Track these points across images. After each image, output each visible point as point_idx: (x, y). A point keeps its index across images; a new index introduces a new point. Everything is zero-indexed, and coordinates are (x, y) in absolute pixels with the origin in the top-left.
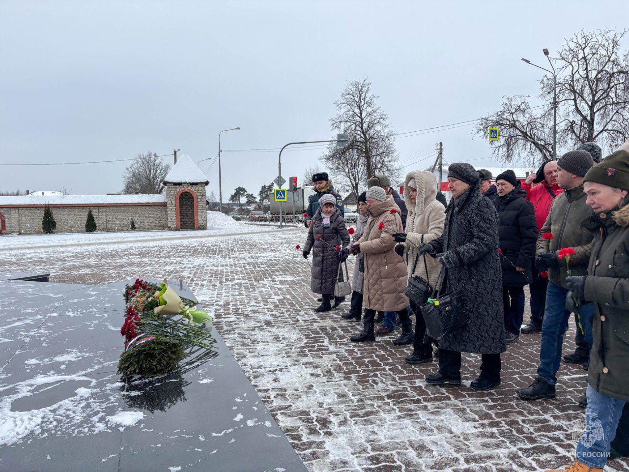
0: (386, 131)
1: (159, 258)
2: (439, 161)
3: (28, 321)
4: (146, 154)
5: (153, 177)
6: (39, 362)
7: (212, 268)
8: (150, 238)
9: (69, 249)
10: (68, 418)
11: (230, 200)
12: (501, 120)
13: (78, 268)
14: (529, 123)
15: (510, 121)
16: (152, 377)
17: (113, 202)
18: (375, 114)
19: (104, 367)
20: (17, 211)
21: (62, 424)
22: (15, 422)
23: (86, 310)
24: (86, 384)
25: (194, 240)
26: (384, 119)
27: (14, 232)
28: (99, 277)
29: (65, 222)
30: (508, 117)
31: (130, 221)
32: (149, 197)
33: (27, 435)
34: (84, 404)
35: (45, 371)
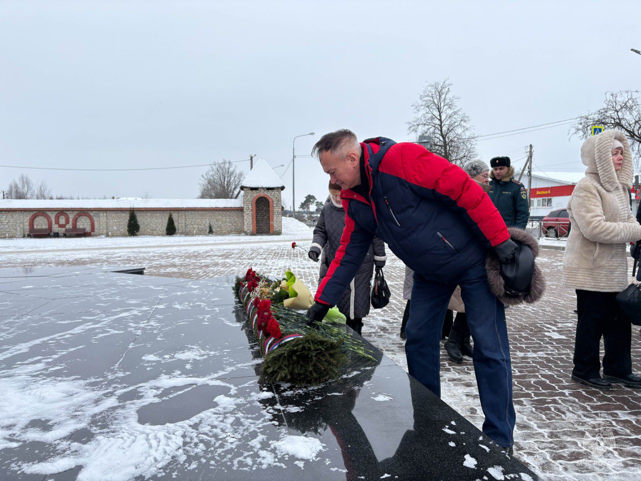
0: (468, 134)
1: (242, 259)
2: (528, 164)
3: (135, 312)
4: (221, 161)
5: (227, 185)
6: (158, 359)
7: (299, 269)
8: (228, 241)
9: (153, 249)
10: (218, 440)
11: (300, 208)
12: (604, 119)
13: (165, 266)
14: (636, 122)
15: (614, 120)
16: (306, 387)
17: (192, 206)
18: (456, 116)
19: (238, 369)
20: (105, 214)
21: (212, 449)
22: (147, 440)
23: (194, 303)
24: (225, 392)
25: (272, 244)
26: (465, 121)
27: (102, 234)
28: (187, 275)
29: (147, 225)
30: (612, 115)
31: (207, 225)
32: (227, 201)
33: (169, 464)
34: (231, 419)
35: (169, 370)
